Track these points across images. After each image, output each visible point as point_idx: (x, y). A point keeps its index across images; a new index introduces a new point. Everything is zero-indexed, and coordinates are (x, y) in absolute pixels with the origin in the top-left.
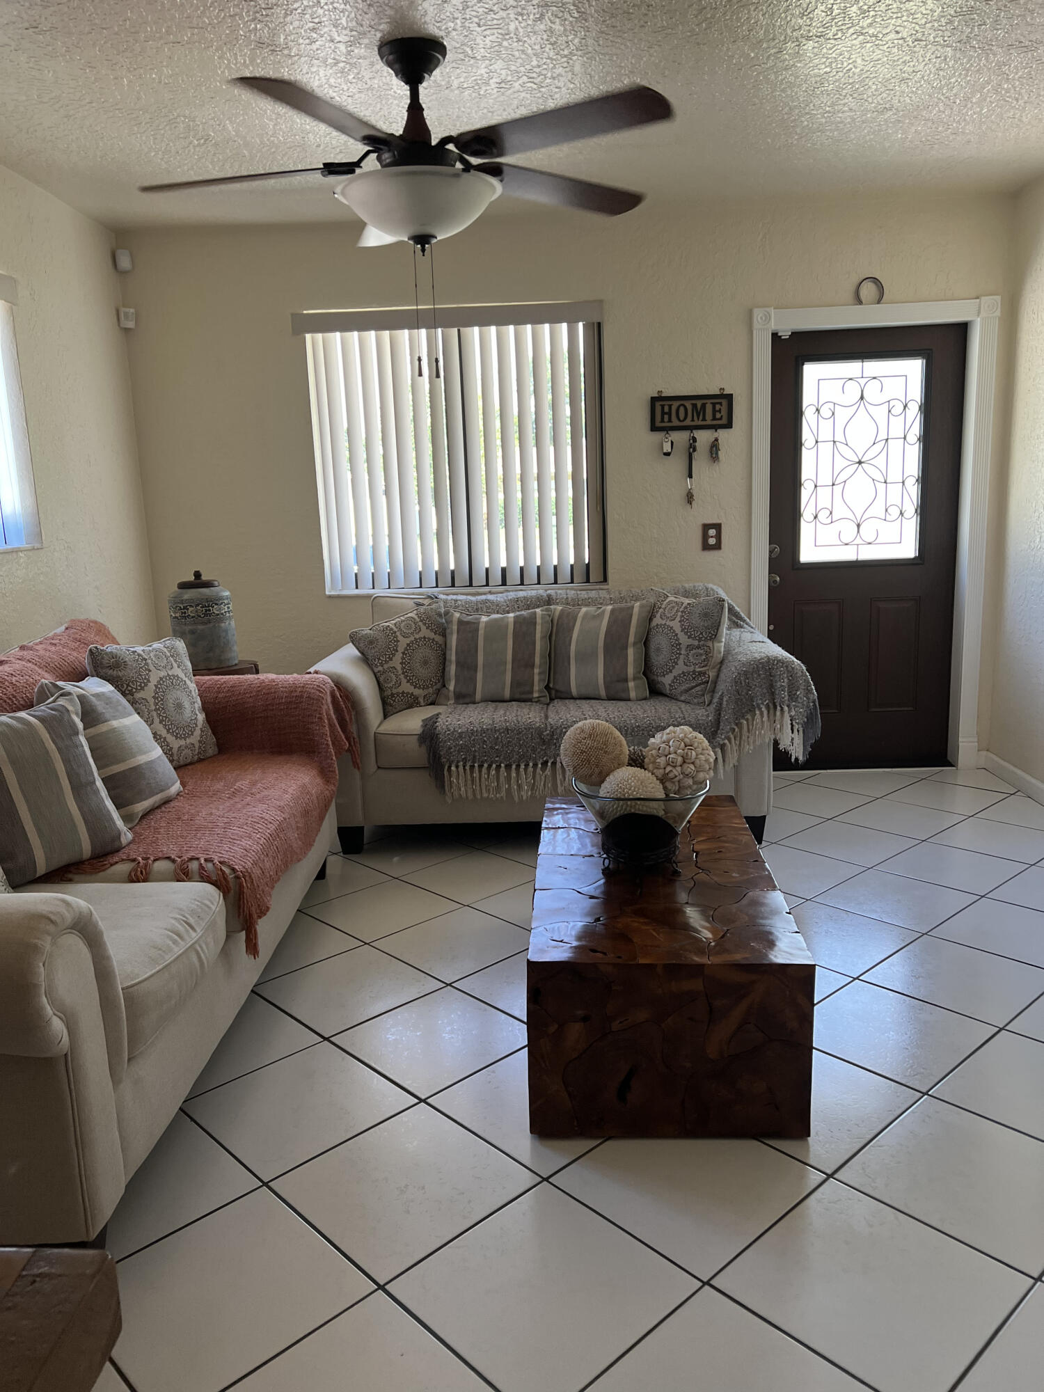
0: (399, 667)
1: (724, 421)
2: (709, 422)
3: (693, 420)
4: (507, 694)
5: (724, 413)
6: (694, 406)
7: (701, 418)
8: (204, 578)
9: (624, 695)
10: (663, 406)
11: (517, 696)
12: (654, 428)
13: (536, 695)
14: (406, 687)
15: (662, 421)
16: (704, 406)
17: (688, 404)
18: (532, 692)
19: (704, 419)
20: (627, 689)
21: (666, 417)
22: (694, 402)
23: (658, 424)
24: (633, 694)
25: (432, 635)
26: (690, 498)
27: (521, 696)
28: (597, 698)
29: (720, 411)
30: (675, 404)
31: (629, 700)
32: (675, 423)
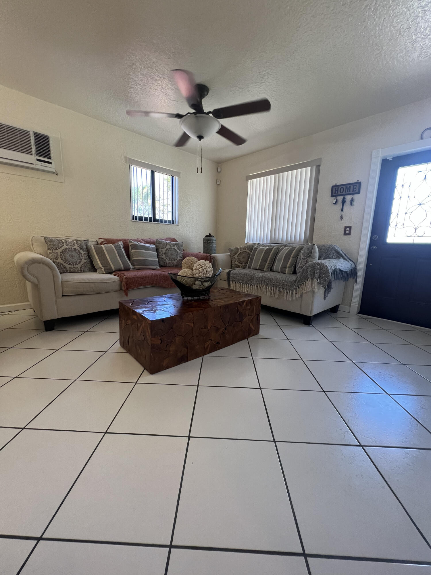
0: (236, 258)
1: (357, 191)
2: (351, 192)
3: (345, 192)
4: (258, 268)
5: (357, 189)
6: (346, 187)
7: (348, 191)
8: (211, 235)
9: (284, 272)
10: (336, 189)
11: (260, 269)
12: (332, 196)
13: (265, 269)
14: (237, 263)
15: (335, 193)
16: (350, 187)
17: (344, 187)
18: (264, 268)
19: (350, 191)
20: (285, 271)
21: (336, 192)
22: (346, 186)
23: (333, 194)
24: (286, 272)
25: (248, 251)
26: (341, 218)
27: (261, 269)
28: (279, 272)
29: (356, 188)
30: (340, 187)
31: (285, 274)
32: (339, 193)
